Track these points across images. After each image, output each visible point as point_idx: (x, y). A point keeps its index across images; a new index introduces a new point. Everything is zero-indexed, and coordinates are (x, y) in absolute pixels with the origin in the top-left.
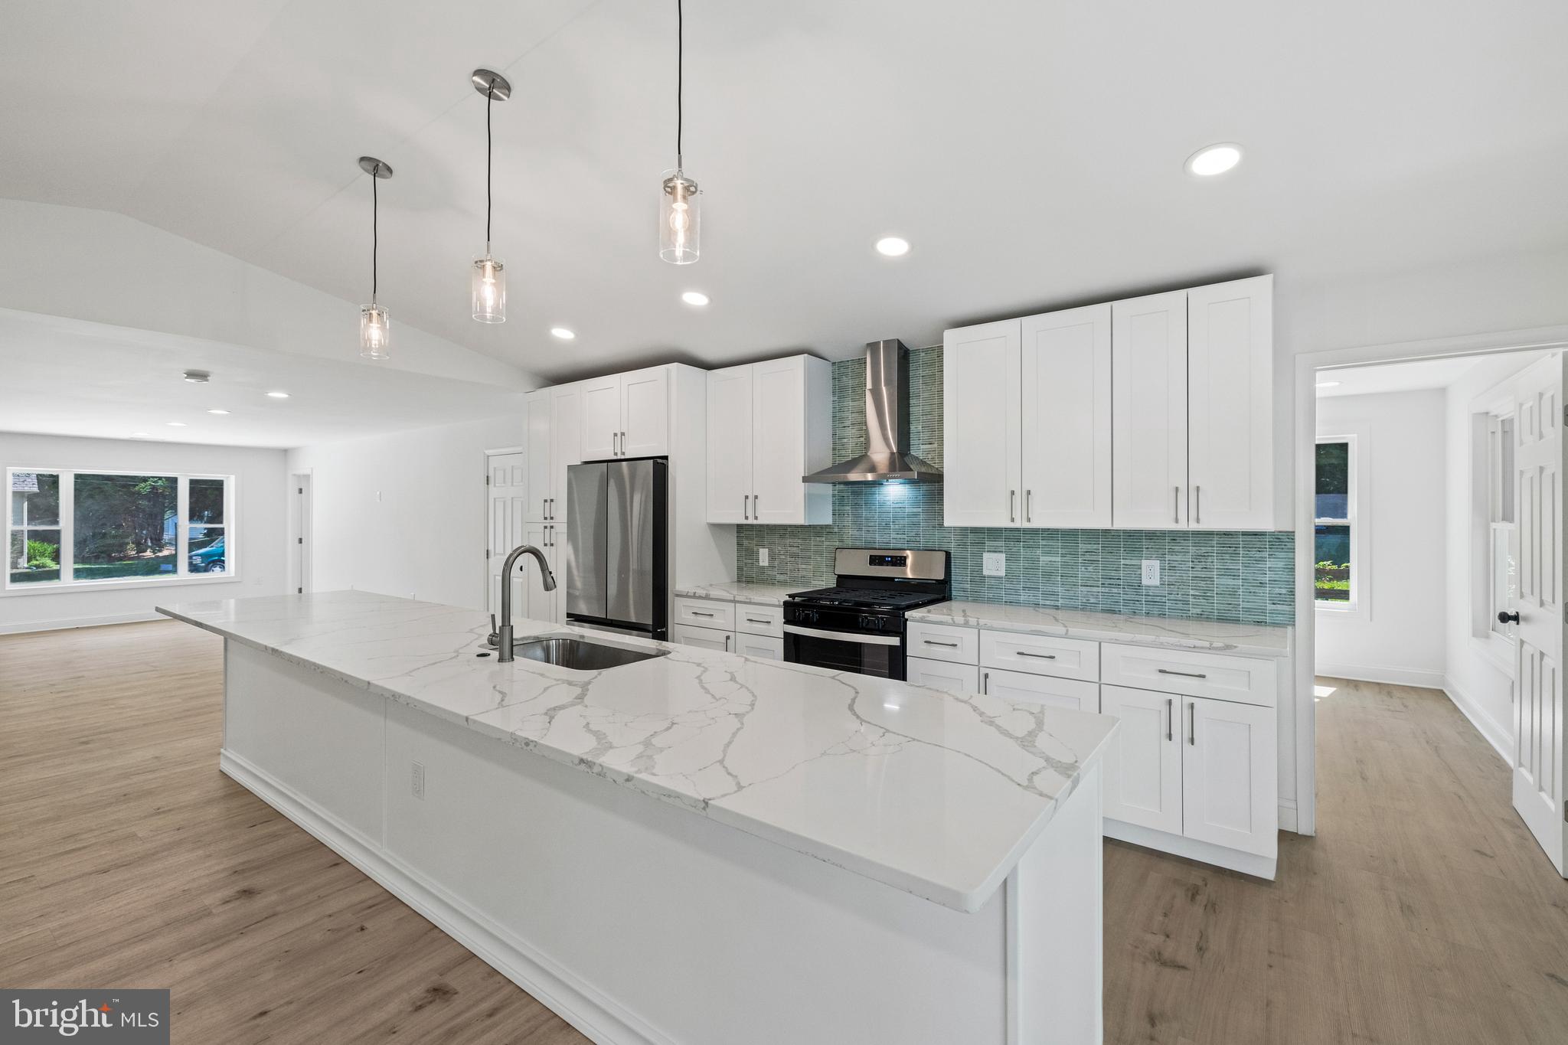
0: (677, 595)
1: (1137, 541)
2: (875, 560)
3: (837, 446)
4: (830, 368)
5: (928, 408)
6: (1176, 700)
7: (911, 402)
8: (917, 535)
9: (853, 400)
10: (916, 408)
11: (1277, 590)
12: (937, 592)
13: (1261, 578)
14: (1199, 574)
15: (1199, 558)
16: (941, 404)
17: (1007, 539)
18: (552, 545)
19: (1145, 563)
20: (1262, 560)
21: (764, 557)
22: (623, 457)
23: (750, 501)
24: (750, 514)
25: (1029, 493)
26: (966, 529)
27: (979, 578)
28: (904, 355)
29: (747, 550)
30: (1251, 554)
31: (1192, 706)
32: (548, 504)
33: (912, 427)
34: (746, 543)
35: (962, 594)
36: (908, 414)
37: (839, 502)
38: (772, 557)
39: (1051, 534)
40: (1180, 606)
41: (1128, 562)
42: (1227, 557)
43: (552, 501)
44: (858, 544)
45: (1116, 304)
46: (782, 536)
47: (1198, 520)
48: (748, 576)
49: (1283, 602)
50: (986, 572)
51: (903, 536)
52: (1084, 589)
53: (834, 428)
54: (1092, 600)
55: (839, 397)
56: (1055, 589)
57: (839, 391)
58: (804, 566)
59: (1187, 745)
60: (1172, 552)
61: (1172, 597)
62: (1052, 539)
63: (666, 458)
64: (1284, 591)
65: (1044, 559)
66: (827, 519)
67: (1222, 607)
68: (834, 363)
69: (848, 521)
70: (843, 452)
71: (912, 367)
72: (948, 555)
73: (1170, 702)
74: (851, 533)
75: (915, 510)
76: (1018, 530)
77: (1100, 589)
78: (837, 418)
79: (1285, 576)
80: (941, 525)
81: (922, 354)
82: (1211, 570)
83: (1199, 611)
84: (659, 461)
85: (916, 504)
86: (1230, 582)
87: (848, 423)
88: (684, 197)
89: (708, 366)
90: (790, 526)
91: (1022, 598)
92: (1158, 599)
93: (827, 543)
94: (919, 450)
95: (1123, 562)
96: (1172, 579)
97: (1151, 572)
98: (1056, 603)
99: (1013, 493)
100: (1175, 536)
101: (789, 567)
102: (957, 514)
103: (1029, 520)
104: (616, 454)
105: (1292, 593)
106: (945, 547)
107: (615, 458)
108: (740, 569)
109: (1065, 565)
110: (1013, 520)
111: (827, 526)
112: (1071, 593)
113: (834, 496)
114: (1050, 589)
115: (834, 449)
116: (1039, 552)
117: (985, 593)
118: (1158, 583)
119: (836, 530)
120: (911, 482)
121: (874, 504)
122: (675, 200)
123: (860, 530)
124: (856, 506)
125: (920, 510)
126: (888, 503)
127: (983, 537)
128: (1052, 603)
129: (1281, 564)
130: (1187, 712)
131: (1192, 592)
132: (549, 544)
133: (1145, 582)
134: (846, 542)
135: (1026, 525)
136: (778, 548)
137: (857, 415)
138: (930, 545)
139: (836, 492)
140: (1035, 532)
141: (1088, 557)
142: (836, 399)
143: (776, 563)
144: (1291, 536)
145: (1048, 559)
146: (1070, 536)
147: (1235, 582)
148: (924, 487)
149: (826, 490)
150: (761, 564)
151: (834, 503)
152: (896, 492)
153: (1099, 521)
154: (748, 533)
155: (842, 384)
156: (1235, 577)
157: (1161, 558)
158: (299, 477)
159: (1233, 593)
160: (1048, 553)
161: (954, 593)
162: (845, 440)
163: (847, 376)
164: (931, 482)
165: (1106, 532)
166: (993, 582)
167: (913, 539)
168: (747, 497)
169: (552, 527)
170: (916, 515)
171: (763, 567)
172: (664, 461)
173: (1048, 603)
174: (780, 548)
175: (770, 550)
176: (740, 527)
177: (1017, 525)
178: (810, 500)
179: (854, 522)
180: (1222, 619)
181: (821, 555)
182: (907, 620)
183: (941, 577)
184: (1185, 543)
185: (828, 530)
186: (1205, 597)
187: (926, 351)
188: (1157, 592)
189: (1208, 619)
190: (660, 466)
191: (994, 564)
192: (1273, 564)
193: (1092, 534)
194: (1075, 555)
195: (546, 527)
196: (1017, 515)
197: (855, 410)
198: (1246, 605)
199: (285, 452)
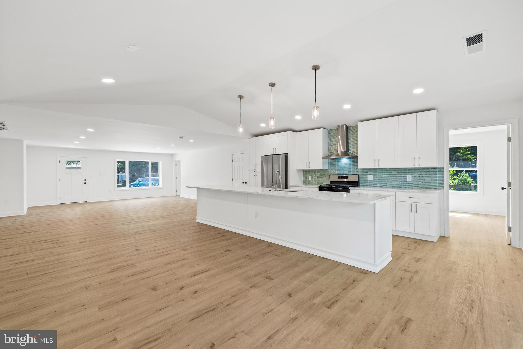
0: (290, 186)
1: (406, 171)
2: (340, 177)
3: (329, 150)
4: (328, 131)
5: (353, 140)
6: (413, 204)
7: (349, 139)
8: (351, 171)
9: (334, 139)
10: (350, 140)
11: (440, 181)
12: (356, 184)
13: (436, 178)
14: (421, 178)
15: (421, 174)
16: (357, 140)
17: (374, 171)
18: (256, 176)
19: (408, 176)
20: (436, 174)
21: (310, 178)
22: (276, 154)
23: (308, 164)
24: (308, 167)
25: (379, 160)
26: (363, 169)
27: (366, 181)
28: (347, 127)
29: (305, 176)
30: (434, 173)
31: (416, 205)
32: (255, 166)
33: (349, 145)
34: (305, 174)
35: (362, 185)
36: (348, 142)
37: (330, 164)
38: (312, 178)
39: (384, 169)
40: (417, 186)
41: (404, 176)
42: (428, 174)
43: (256, 165)
44: (335, 174)
45: (400, 116)
46: (315, 173)
47: (419, 165)
48: (306, 182)
49: (441, 184)
50: (368, 179)
51: (347, 172)
52: (393, 183)
53: (329, 146)
54: (395, 185)
55: (330, 138)
56: (386, 183)
57: (330, 137)
58: (321, 180)
59: (415, 213)
60: (414, 173)
61: (415, 184)
62: (385, 171)
63: (287, 154)
64: (441, 181)
65: (383, 176)
66: (327, 168)
67: (426, 185)
68: (328, 130)
69: (333, 168)
70: (331, 152)
71: (349, 131)
72: (359, 176)
73: (411, 204)
74: (333, 171)
75: (350, 165)
76: (376, 169)
77: (397, 183)
78: (329, 143)
79: (441, 178)
80: (357, 168)
81: (352, 128)
82: (424, 177)
83: (421, 187)
84: (286, 154)
85: (350, 163)
86: (428, 179)
87: (332, 144)
88: (317, 109)
89: (296, 132)
90: (317, 170)
91: (377, 185)
92: (411, 184)
93: (327, 174)
94: (351, 150)
95: (402, 176)
96: (415, 180)
97: (409, 178)
98: (386, 186)
99: (375, 160)
100: (415, 169)
101: (317, 180)
102: (361, 165)
103: (379, 166)
104: (274, 153)
105: (443, 182)
106: (358, 174)
107: (274, 154)
108: (304, 181)
109: (388, 177)
110: (375, 166)
111: (327, 170)
112: (390, 184)
113: (329, 162)
114: (385, 183)
115: (329, 151)
116: (382, 174)
117: (368, 184)
118: (411, 181)
119: (329, 171)
120: (350, 158)
121: (339, 164)
122: (315, 110)
123: (336, 170)
124: (335, 164)
125: (351, 165)
126: (343, 164)
127: (367, 171)
128: (385, 186)
129: (441, 175)
130: (415, 206)
131: (419, 182)
132: (255, 175)
133: (408, 180)
134: (332, 173)
135: (378, 167)
136: (314, 176)
137: (334, 142)
138: (354, 173)
139: (329, 161)
140: (380, 169)
141: (394, 175)
142: (329, 138)
143: (313, 179)
144: (443, 168)
145: (384, 176)
146: (389, 170)
147: (430, 180)
148: (352, 159)
149: (327, 161)
150: (309, 179)
151: (329, 164)
152: (345, 161)
153: (396, 166)
154: (306, 172)
155: (331, 135)
156: (430, 178)
157: (412, 175)
158: (175, 161)
159: (429, 182)
160: (384, 174)
161: (360, 185)
162: (332, 149)
163: (332, 133)
164: (355, 158)
165: (398, 169)
166: (370, 182)
167: (350, 172)
168: (307, 163)
169: (256, 171)
170: (350, 166)
171: (310, 180)
172: (287, 155)
173: (384, 186)
174: (314, 175)
175: (312, 176)
176: (304, 170)
177: (376, 167)
178: (324, 163)
179: (334, 169)
180: (427, 188)
181: (325, 177)
182: (349, 189)
183: (357, 181)
184: (418, 171)
185: (327, 171)
186: (422, 183)
187: (353, 127)
188: (411, 183)
189: (423, 188)
190: (286, 156)
191: (370, 177)
192: (439, 175)
193: (395, 169)
194: (391, 175)
195: (254, 171)
196: (376, 165)
197: (334, 141)
198: (432, 185)
199: (172, 155)
